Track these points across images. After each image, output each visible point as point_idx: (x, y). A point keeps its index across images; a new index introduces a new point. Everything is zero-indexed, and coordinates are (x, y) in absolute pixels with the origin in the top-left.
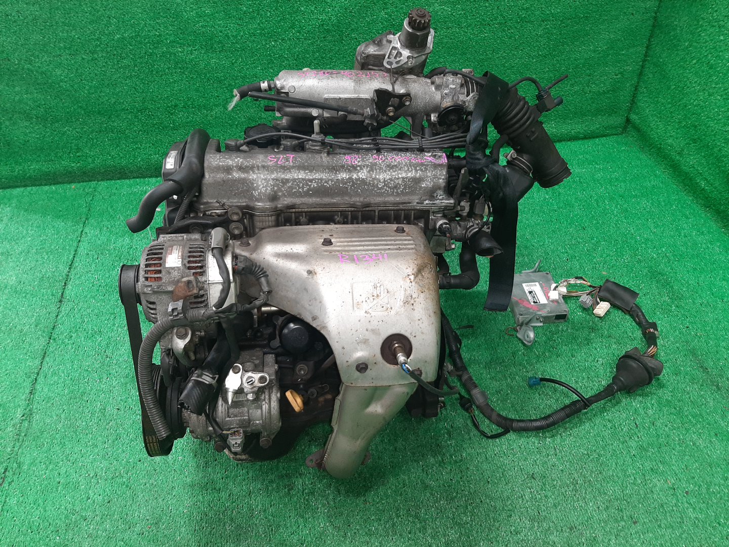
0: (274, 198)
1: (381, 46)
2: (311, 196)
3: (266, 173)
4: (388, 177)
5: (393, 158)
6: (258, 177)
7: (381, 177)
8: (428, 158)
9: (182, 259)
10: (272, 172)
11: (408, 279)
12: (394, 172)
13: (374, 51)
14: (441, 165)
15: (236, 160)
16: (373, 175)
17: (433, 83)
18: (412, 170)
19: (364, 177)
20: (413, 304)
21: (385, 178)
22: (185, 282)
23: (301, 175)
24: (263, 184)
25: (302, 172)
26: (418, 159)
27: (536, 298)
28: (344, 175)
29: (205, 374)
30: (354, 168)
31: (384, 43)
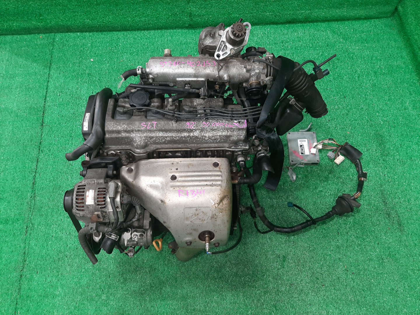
0: (145, 146)
1: (215, 38)
2: (166, 144)
3: (141, 133)
4: (211, 135)
5: (215, 124)
6: (136, 136)
7: (207, 135)
8: (236, 124)
9: (94, 200)
10: (144, 133)
11: (215, 206)
12: (215, 132)
13: (210, 43)
14: (243, 129)
15: (123, 126)
16: (203, 134)
17: (245, 67)
18: (225, 131)
19: (197, 135)
20: (216, 218)
21: (209, 136)
22: (96, 215)
23: (161, 134)
24: (139, 140)
25: (161, 133)
26: (229, 125)
27: (303, 150)
28: (186, 134)
29: (113, 235)
30: (191, 131)
31: (216, 36)
